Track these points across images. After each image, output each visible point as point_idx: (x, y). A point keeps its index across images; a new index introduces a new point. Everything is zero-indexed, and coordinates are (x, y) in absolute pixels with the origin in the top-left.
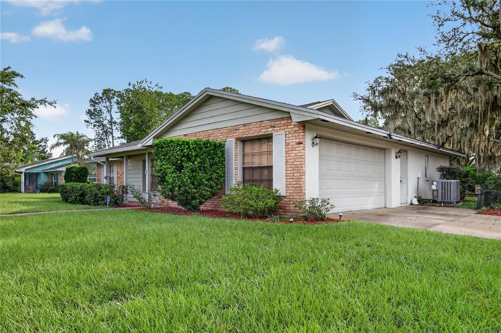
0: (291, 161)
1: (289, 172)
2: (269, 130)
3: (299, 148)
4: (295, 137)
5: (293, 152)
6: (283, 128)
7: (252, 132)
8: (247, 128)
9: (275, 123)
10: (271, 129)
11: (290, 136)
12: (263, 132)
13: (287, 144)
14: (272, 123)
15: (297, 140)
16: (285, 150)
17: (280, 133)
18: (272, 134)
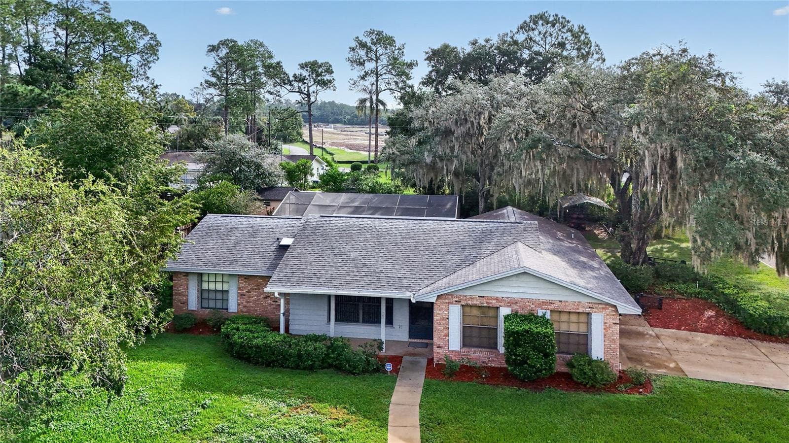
0: (608, 335)
1: (606, 343)
2: (586, 309)
4: (612, 319)
5: (611, 328)
6: (601, 310)
7: (569, 308)
8: (563, 303)
9: (594, 305)
11: (608, 317)
12: (581, 310)
13: (605, 323)
14: (591, 305)
15: (615, 322)
16: (603, 327)
17: (599, 314)
18: (590, 313)
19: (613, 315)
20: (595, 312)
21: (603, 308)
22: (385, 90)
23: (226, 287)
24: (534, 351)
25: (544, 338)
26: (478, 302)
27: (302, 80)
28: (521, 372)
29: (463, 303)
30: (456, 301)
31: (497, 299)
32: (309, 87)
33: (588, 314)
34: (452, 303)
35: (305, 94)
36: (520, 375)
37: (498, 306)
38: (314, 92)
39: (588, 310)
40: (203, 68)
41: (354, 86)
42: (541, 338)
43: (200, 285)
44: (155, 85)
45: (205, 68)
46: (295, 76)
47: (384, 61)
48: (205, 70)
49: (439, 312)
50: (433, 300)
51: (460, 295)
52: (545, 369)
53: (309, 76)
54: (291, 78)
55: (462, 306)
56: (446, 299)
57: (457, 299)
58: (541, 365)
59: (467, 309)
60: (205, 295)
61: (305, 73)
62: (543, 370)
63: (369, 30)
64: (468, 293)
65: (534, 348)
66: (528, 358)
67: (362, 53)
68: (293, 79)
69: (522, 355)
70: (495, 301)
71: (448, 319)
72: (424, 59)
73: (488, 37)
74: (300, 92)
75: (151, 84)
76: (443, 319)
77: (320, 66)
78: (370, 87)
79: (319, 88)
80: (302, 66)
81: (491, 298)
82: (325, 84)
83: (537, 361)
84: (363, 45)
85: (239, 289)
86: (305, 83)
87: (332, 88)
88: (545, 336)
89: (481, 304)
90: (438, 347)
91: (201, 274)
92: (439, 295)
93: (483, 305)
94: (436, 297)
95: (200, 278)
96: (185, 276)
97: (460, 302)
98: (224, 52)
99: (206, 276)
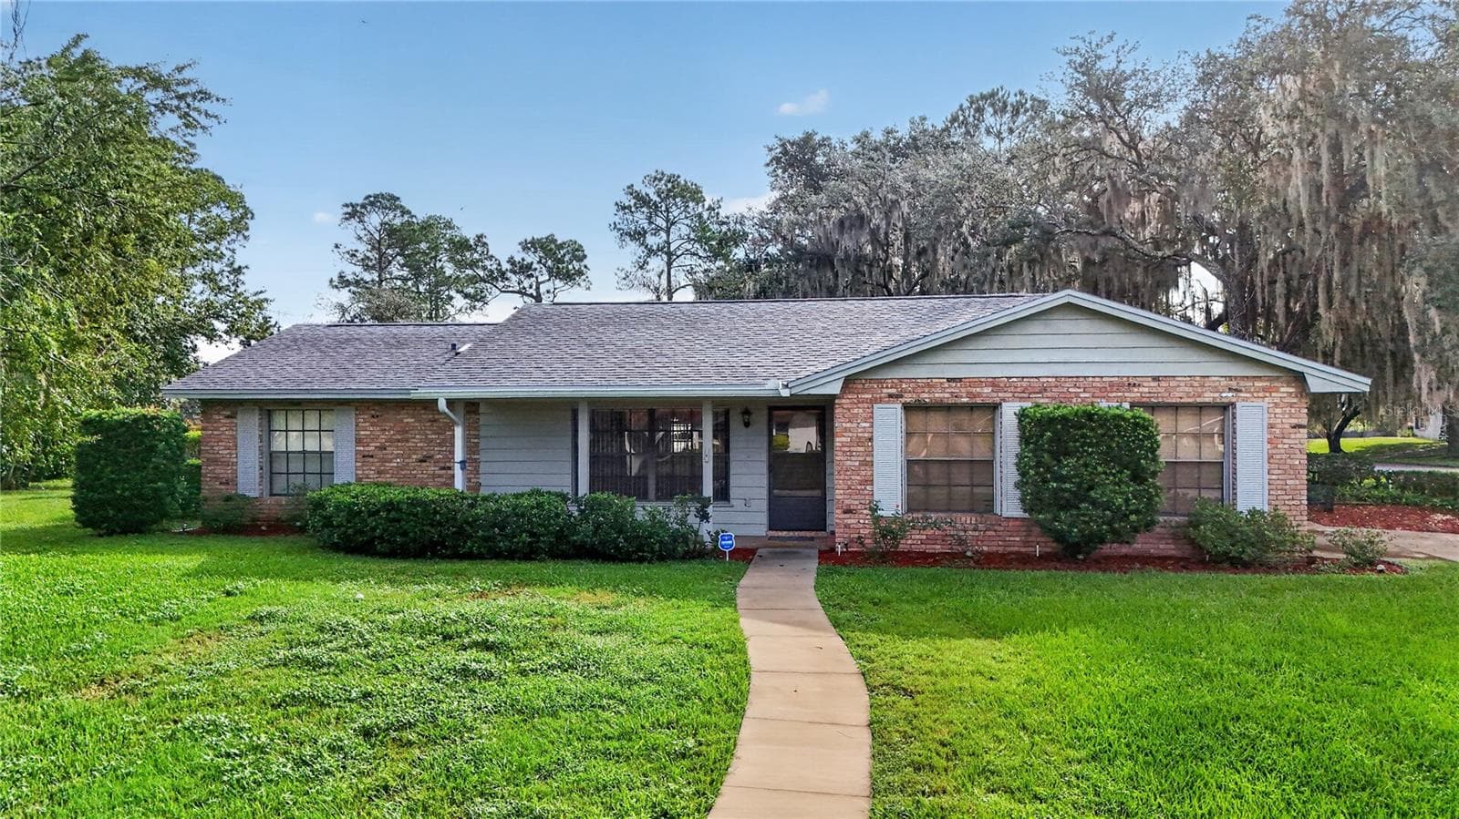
0: (1278, 457)
1: (1274, 477)
2: (1224, 395)
3: (1298, 435)
4: (1290, 413)
5: (1285, 441)
6: (1261, 395)
7: (1178, 395)
8: (1163, 384)
9: (1242, 383)
10: (1230, 395)
11: (1278, 411)
12: (1208, 397)
13: (1271, 426)
14: (1234, 384)
15: (1294, 421)
16: (1267, 436)
17: (1255, 404)
18: (1233, 404)
19: (1291, 405)
20: (1245, 399)
21: (1264, 390)
22: (684, 287)
23: (328, 444)
24: (1106, 463)
25: (1135, 431)
26: (947, 395)
27: (525, 269)
28: (1072, 525)
29: (908, 398)
30: (890, 396)
31: (994, 383)
32: (538, 284)
33: (1225, 408)
34: (880, 401)
35: (531, 295)
36: (1070, 532)
37: (998, 400)
38: (548, 292)
39: (1228, 396)
40: (332, 247)
41: (624, 282)
42: (1125, 430)
43: (265, 438)
44: (236, 266)
45: (337, 246)
46: (511, 261)
47: (682, 229)
48: (336, 250)
49: (849, 425)
50: (835, 389)
51: (901, 380)
52: (1137, 512)
53: (540, 262)
54: (506, 266)
55: (907, 408)
56: (865, 391)
57: (893, 391)
58: (1127, 501)
59: (919, 419)
60: (280, 466)
61: (531, 258)
62: (1132, 512)
63: (654, 174)
64: (921, 372)
65: (1109, 457)
66: (1091, 488)
67: (641, 218)
68: (508, 266)
69: (1076, 476)
70: (987, 390)
71: (871, 439)
72: (764, 163)
73: (891, 126)
74: (522, 293)
75: (227, 265)
76: (859, 442)
77: (561, 247)
78: (656, 279)
79: (558, 283)
80: (526, 246)
81: (979, 382)
82: (569, 277)
83: (1115, 492)
84: (642, 201)
85: (359, 441)
86: (532, 276)
87: (583, 284)
88: (1137, 424)
89: (952, 401)
90: (845, 512)
91: (269, 414)
92: (849, 382)
93: (958, 401)
94: (840, 384)
95: (265, 423)
96: (228, 417)
97: (902, 396)
98: (374, 219)
99: (279, 421)
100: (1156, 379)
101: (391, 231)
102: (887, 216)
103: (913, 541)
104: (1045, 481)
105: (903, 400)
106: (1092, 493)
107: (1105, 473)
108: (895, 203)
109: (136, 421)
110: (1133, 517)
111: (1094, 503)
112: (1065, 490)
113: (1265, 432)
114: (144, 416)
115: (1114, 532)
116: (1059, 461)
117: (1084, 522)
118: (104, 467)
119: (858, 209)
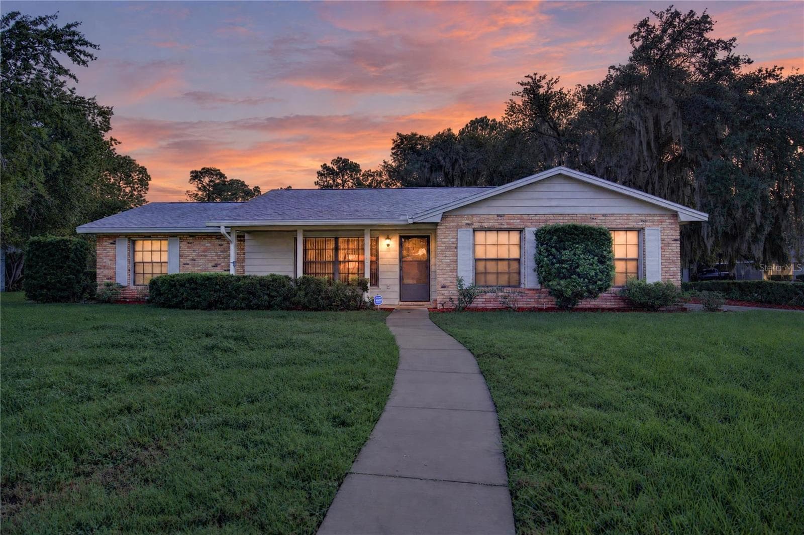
0: (666, 256)
1: (664, 266)
2: (639, 224)
3: (676, 245)
4: (671, 233)
5: (670, 248)
6: (657, 224)
7: (615, 223)
8: (608, 218)
9: (647, 218)
10: (642, 223)
11: (665, 232)
12: (631, 225)
13: (662, 240)
14: (643, 218)
15: (673, 237)
16: (660, 245)
17: (654, 228)
18: (643, 229)
19: (672, 229)
20: (649, 226)
21: (658, 221)
23: (165, 258)
26: (496, 224)
29: (476, 225)
30: (467, 224)
31: (521, 217)
33: (639, 231)
34: (461, 227)
36: (566, 291)
37: (523, 227)
43: (131, 255)
49: (444, 240)
50: (437, 219)
51: (473, 216)
52: (601, 280)
55: (475, 231)
56: (453, 221)
57: (468, 221)
59: (481, 236)
60: (139, 270)
62: (599, 280)
64: (482, 211)
66: (577, 267)
69: (569, 260)
70: (518, 221)
71: (456, 248)
76: (450, 249)
81: (513, 216)
85: (181, 256)
89: (499, 226)
90: (442, 287)
91: (134, 243)
92: (445, 216)
93: (502, 227)
94: (441, 216)
95: (131, 246)
96: (111, 243)
97: (472, 224)
98: (206, 180)
99: (139, 245)
100: (604, 215)
101: (215, 186)
102: (453, 165)
103: (479, 302)
104: (553, 264)
105: (473, 227)
106: (578, 270)
107: (584, 259)
108: (456, 160)
109: (58, 242)
110: (599, 283)
111: (579, 275)
112: (564, 268)
113: (660, 243)
114: (63, 240)
115: (589, 291)
116: (561, 253)
117: (574, 286)
118: (41, 267)
119: (439, 162)
